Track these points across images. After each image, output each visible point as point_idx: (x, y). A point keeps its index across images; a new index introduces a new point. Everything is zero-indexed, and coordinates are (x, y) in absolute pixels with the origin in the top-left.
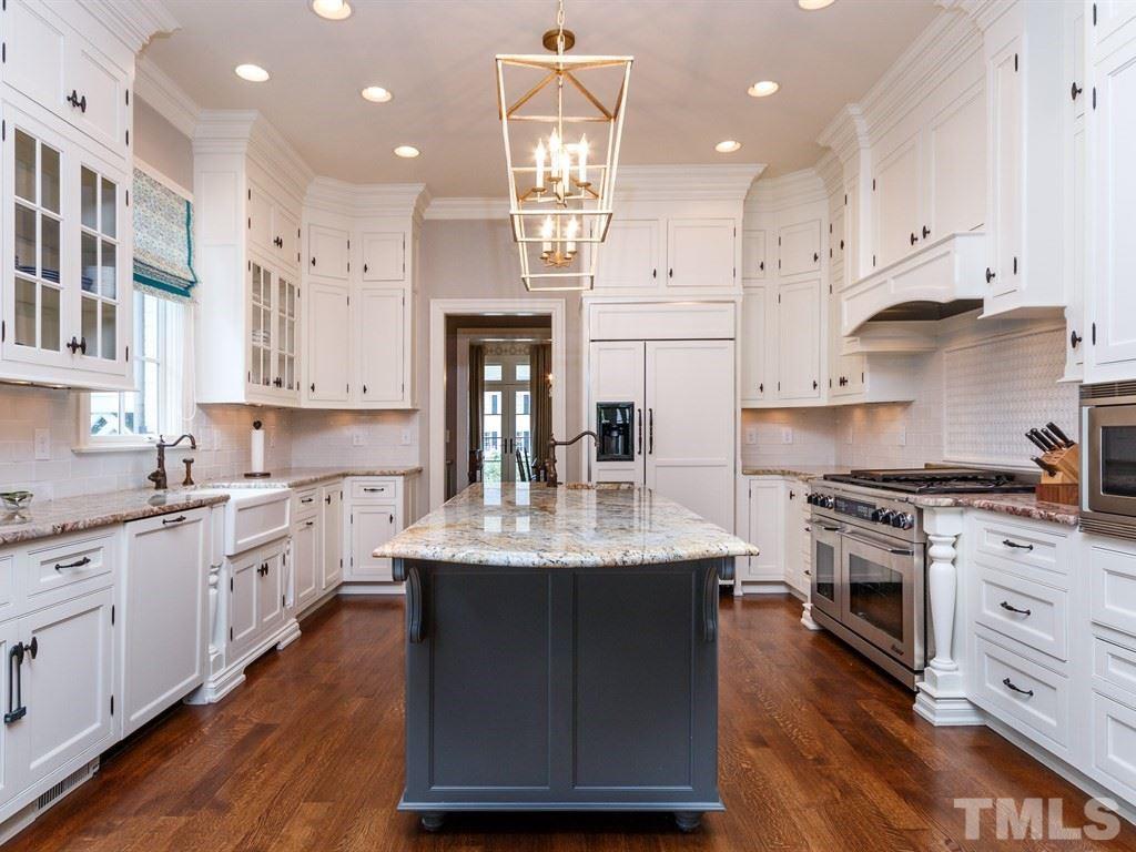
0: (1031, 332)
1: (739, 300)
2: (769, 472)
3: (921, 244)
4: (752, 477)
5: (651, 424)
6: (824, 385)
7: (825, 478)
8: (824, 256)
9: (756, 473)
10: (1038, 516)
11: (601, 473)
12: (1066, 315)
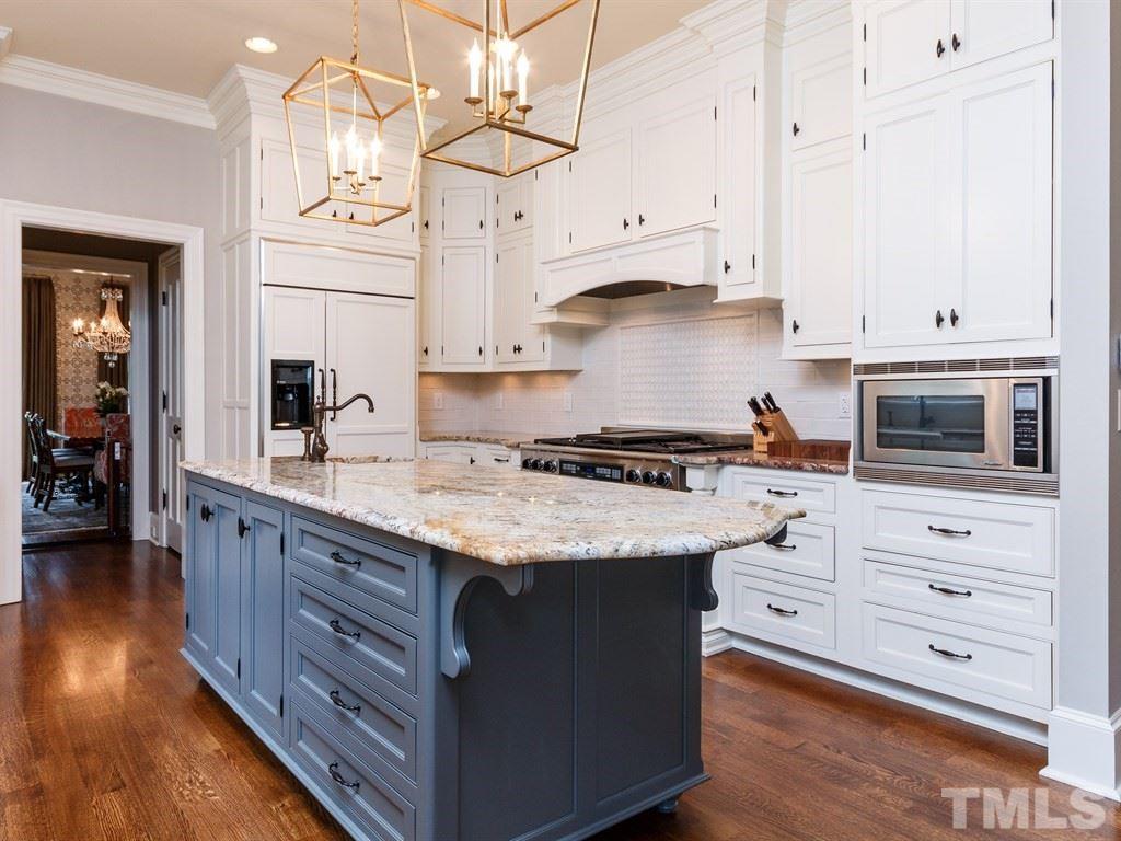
0: (707, 317)
1: (418, 259)
2: (445, 439)
3: (636, 231)
4: (429, 444)
5: (335, 387)
6: (489, 351)
7: (536, 442)
8: (490, 224)
9: (434, 440)
10: (811, 468)
11: (277, 443)
12: (783, 307)
